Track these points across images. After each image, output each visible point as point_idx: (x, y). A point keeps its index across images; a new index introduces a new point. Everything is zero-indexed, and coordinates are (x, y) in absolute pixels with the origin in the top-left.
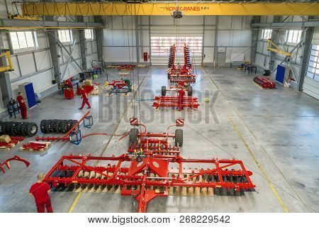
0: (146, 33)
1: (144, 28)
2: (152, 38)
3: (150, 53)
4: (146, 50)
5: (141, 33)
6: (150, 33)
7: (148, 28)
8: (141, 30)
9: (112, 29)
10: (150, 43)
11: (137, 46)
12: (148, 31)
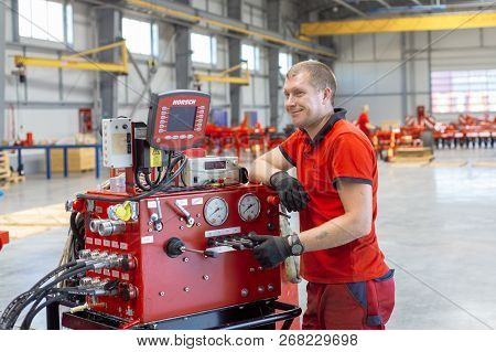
0: (421, 66)
1: (418, 55)
2: (434, 75)
3: (431, 106)
4: (421, 101)
5: (412, 66)
6: (430, 66)
7: (425, 55)
8: (412, 60)
9: (353, 62)
10: (430, 86)
11: (404, 94)
12: (425, 63)
